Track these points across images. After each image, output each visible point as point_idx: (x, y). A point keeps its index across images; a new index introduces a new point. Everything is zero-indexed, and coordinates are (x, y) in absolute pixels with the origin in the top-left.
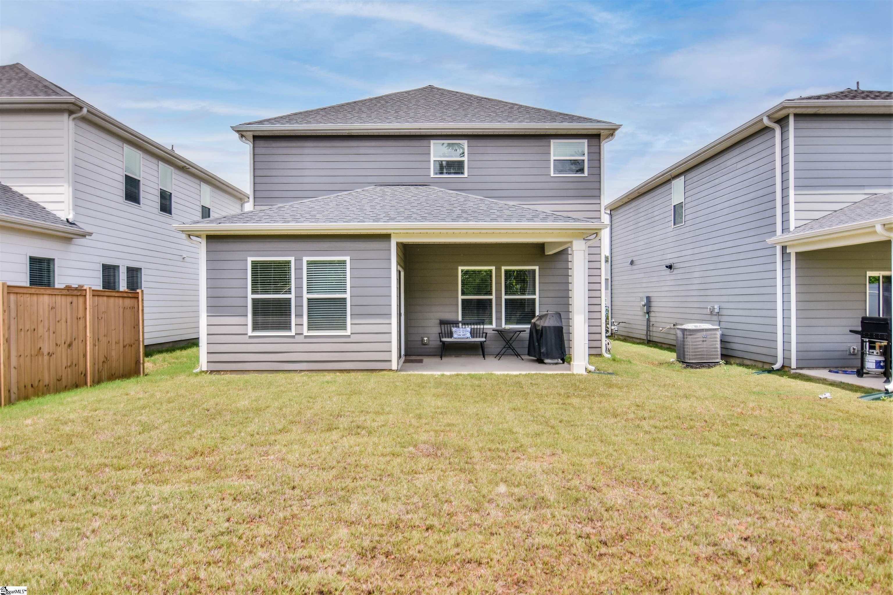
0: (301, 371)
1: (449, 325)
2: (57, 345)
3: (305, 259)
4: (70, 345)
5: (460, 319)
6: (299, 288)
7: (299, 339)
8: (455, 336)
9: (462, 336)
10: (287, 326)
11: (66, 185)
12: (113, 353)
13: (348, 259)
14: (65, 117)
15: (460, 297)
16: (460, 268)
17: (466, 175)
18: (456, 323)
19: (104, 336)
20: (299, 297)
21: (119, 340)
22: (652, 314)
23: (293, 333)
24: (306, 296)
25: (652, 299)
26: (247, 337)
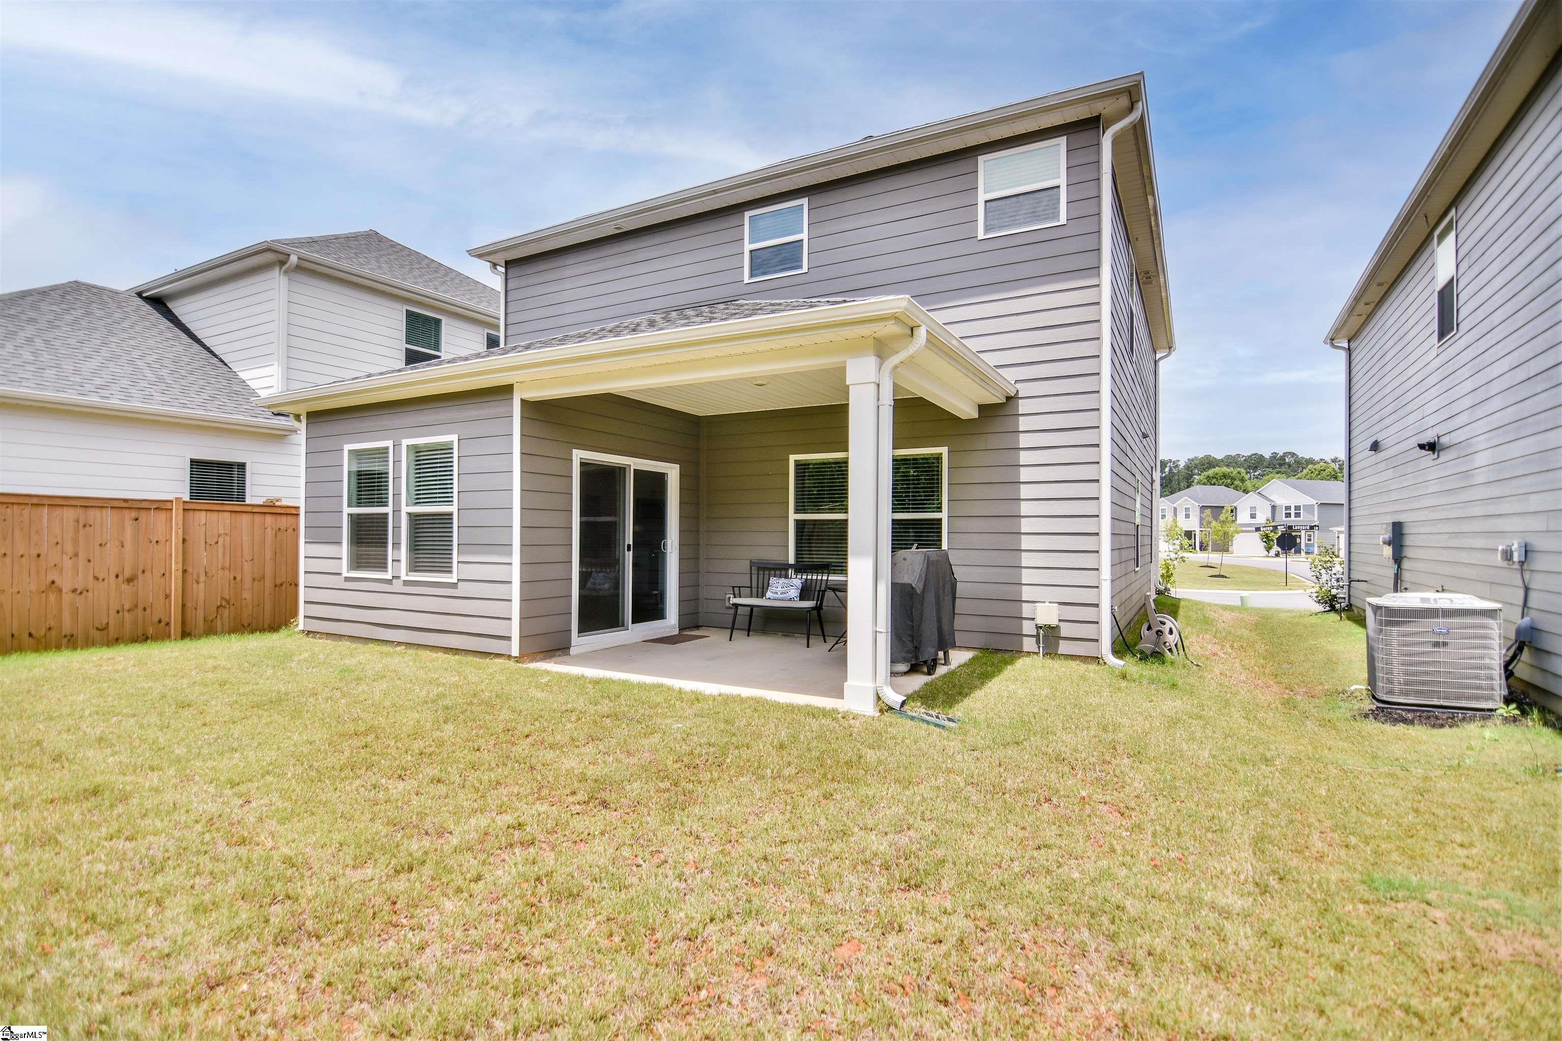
0: (399, 644)
1: (767, 572)
2: (96, 578)
3: (405, 442)
4: (130, 580)
5: (792, 560)
6: (397, 495)
7: (397, 586)
8: (769, 594)
9: (779, 596)
10: (382, 565)
11: (276, 364)
12: (247, 595)
13: (454, 438)
14: (276, 272)
15: (793, 517)
16: (793, 458)
17: (805, 269)
18: (781, 569)
19: (223, 569)
20: (396, 511)
21: (263, 578)
22: (1406, 564)
23: (388, 576)
24: (405, 509)
25: (1406, 530)
26: (341, 578)
